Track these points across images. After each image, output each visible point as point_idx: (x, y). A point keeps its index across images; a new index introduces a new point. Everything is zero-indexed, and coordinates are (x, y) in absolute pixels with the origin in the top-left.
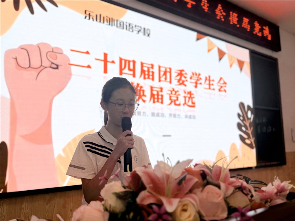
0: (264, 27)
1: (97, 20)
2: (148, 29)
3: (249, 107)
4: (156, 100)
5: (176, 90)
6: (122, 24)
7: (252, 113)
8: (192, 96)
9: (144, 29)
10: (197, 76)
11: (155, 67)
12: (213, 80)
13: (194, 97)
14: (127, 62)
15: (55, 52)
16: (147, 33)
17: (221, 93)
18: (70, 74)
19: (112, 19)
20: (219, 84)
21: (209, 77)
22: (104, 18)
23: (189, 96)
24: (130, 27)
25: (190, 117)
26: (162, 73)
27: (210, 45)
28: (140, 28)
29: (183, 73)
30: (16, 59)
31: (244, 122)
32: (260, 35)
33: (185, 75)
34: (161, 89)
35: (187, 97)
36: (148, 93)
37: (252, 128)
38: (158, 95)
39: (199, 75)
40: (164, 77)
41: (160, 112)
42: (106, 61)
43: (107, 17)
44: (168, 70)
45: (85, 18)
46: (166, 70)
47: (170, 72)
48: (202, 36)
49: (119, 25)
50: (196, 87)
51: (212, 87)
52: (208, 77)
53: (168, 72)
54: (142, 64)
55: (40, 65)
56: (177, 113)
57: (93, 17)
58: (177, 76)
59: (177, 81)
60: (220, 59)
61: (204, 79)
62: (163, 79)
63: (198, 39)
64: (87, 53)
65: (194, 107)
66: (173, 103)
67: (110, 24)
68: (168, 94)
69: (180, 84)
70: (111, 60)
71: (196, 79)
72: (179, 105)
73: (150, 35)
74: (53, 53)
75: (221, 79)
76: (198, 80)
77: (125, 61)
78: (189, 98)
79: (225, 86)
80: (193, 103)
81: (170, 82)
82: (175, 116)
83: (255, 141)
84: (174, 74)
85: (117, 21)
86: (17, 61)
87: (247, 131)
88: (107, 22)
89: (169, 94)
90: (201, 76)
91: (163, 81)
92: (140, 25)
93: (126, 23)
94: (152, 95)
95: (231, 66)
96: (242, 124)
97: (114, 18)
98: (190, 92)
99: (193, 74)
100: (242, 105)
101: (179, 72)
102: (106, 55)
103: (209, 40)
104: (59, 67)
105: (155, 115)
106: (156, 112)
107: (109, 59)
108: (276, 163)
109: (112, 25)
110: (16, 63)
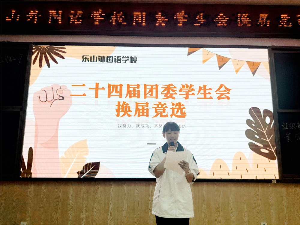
1: (91, 61)
2: (135, 57)
4: (141, 114)
5: (162, 103)
6: (111, 58)
9: (131, 58)
11: (140, 86)
14: (115, 87)
19: (103, 57)
23: (178, 107)
24: (118, 60)
26: (148, 91)
29: (171, 87)
30: (39, 97)
33: (174, 89)
34: (147, 104)
35: (175, 108)
38: (143, 109)
40: (150, 93)
41: (145, 123)
42: (97, 89)
43: (99, 56)
45: (83, 61)
49: (108, 60)
53: (154, 88)
54: (128, 86)
55: (53, 98)
57: (88, 59)
58: (164, 90)
59: (164, 95)
64: (84, 85)
66: (159, 115)
67: (101, 62)
68: (153, 107)
69: (168, 98)
70: (101, 88)
71: (187, 90)
72: (166, 116)
74: (61, 89)
78: (178, 110)
81: (157, 97)
84: (161, 90)
85: (107, 57)
88: (99, 60)
90: (193, 87)
91: (149, 97)
93: (115, 57)
94: (137, 110)
98: (180, 103)
101: (166, 87)
102: (97, 85)
104: (64, 98)
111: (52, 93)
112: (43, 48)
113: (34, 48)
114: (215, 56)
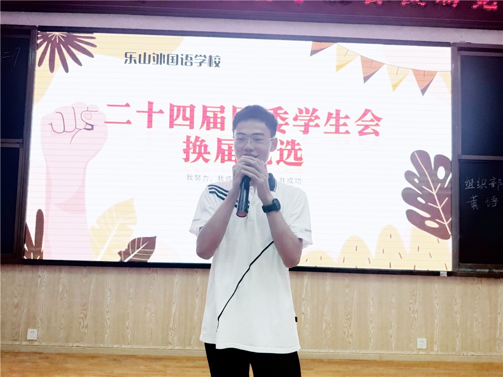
1: (140, 62)
2: (217, 56)
4: (226, 158)
6: (175, 58)
8: (297, 147)
9: (211, 57)
11: (226, 110)
13: (300, 149)
14: (182, 109)
15: (90, 111)
18: (106, 134)
22: (150, 56)
23: (289, 147)
24: (186, 60)
25: (290, 180)
30: (51, 124)
35: (285, 149)
38: (230, 150)
42: (150, 112)
43: (154, 54)
45: (126, 62)
49: (170, 62)
50: (305, 132)
54: (205, 108)
55: (74, 127)
57: (135, 59)
64: (127, 105)
65: (299, 164)
67: (158, 63)
71: (307, 118)
74: (88, 112)
77: (179, 107)
78: (290, 151)
80: (298, 158)
85: (168, 56)
86: (52, 126)
88: (154, 61)
93: (182, 55)
94: (220, 151)
97: (163, 54)
98: (293, 142)
102: (150, 104)
104: (94, 126)
107: (155, 109)
109: (161, 64)
110: (52, 129)
111: (74, 118)
112: (56, 36)
113: (39, 36)
114: (359, 59)
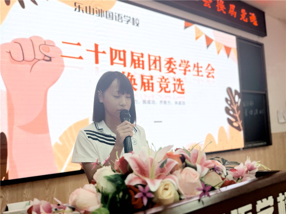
0: (250, 14)
1: (86, 12)
2: (137, 19)
3: (236, 91)
4: (147, 88)
5: (166, 78)
6: (111, 15)
7: (239, 97)
8: (182, 83)
9: (133, 19)
10: (186, 63)
11: (144, 56)
12: (201, 67)
13: (183, 84)
14: (118, 52)
15: (47, 45)
16: (136, 23)
17: (209, 79)
18: (63, 66)
19: (101, 10)
20: (207, 71)
21: (198, 64)
22: (93, 9)
23: (178, 83)
24: (119, 18)
25: (180, 103)
26: (152, 62)
27: (198, 32)
28: (129, 19)
29: (172, 60)
30: (10, 53)
31: (232, 106)
32: (246, 21)
33: (174, 63)
34: (152, 77)
35: (176, 84)
36: (138, 81)
37: (239, 112)
38: (148, 83)
39: (188, 62)
40: (154, 65)
41: (151, 99)
42: (96, 52)
43: (96, 8)
44: (158, 58)
45: (75, 10)
46: (155, 59)
47: (160, 61)
48: (190, 24)
49: (108, 16)
50: (185, 74)
51: (200, 74)
52: (196, 64)
53: (158, 60)
54: (132, 53)
55: (33, 57)
56: (167, 100)
57: (83, 9)
58: (167, 64)
59: (166, 69)
60: (208, 46)
61: (192, 66)
62: (153, 67)
63: (186, 27)
64: (79, 44)
65: (183, 93)
66: (163, 91)
67: (99, 16)
68: (158, 82)
69: (170, 72)
70: (102, 51)
71: (185, 66)
72: (169, 92)
73: (139, 25)
74: (45, 46)
75: (209, 65)
76: (187, 67)
77: (116, 51)
78: (179, 85)
79: (213, 73)
80: (183, 90)
81: (160, 70)
82: (165, 102)
83: (242, 124)
84: (163, 63)
85: (106, 12)
86: (11, 54)
87: (235, 115)
88: (97, 13)
89: (160, 82)
90: (189, 64)
91: (153, 69)
92: (129, 16)
93: (116, 13)
94: (143, 84)
95: (218, 52)
96: (230, 108)
97: (103, 10)
98: (180, 79)
99: (182, 62)
100: (229, 90)
101: (168, 60)
102: (96, 46)
103: (196, 28)
104: (52, 59)
105: (147, 102)
106: (147, 99)
107: (100, 50)
108: (262, 144)
109: (102, 16)
110: (11, 57)
